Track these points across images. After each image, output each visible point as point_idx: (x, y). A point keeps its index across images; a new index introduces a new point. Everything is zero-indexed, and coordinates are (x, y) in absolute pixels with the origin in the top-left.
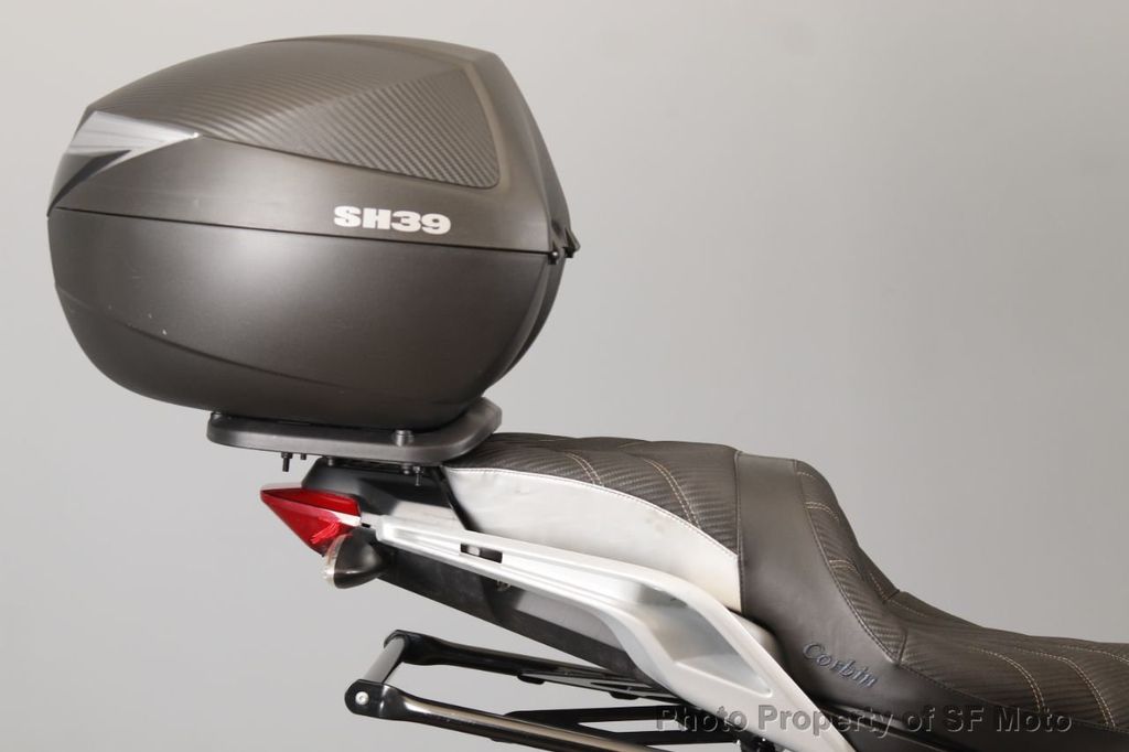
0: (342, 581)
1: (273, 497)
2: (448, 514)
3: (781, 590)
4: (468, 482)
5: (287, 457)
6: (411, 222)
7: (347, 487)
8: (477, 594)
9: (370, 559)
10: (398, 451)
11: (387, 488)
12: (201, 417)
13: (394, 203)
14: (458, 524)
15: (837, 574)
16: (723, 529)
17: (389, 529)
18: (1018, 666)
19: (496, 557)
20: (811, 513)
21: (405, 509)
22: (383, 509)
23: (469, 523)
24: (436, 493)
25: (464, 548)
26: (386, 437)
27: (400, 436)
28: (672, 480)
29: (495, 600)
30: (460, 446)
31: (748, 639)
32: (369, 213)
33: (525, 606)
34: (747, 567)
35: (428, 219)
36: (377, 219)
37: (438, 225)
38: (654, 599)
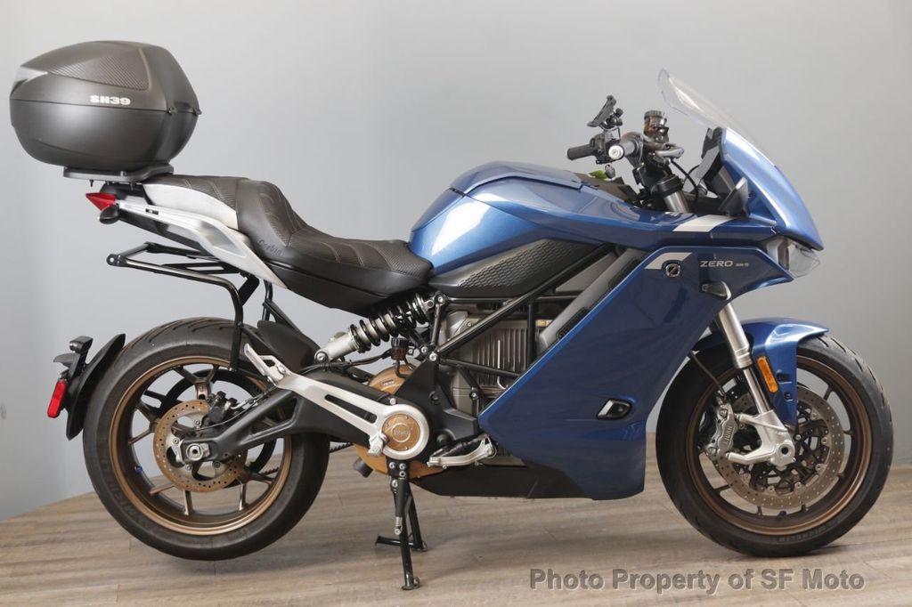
0: (103, 221)
1: (90, 196)
2: (142, 200)
3: (251, 222)
4: (152, 189)
5: (92, 181)
6: (116, 101)
7: (112, 192)
8: (153, 226)
9: (116, 214)
10: (122, 179)
11: (124, 191)
12: (61, 169)
13: (111, 95)
14: (146, 203)
15: (268, 217)
16: (232, 203)
17: (123, 205)
18: (329, 246)
19: (156, 213)
20: (262, 198)
21: (129, 198)
22: (123, 198)
23: (150, 202)
24: (140, 193)
25: (147, 211)
26: (118, 174)
27: (122, 173)
28: (215, 187)
29: (160, 228)
30: (144, 176)
31: (239, 239)
32: (102, 98)
33: (170, 230)
34: (239, 215)
35: (122, 99)
36: (105, 100)
37: (126, 102)
38: (206, 226)
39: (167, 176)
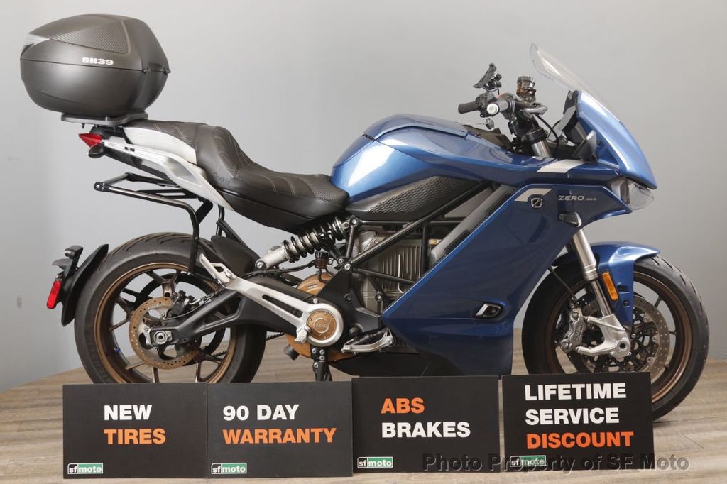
0: (91, 156)
1: (82, 136)
2: (122, 140)
3: (206, 158)
4: (129, 131)
5: (84, 124)
6: (102, 62)
7: (99, 133)
8: (131, 160)
9: (102, 151)
10: (106, 123)
11: (109, 133)
12: (60, 114)
13: (98, 57)
14: (125, 142)
15: (221, 155)
16: (193, 143)
17: (107, 143)
18: (269, 179)
19: (133, 150)
20: (215, 139)
21: (112, 138)
22: (107, 138)
23: (128, 141)
24: (121, 134)
25: (126, 148)
26: (103, 119)
27: (106, 118)
28: (179, 131)
29: (136, 162)
30: (124, 121)
31: (198, 171)
32: (91, 59)
33: (144, 163)
34: (198, 153)
35: (107, 61)
36: (94, 61)
37: (111, 63)
38: (171, 161)
39: (143, 121)
